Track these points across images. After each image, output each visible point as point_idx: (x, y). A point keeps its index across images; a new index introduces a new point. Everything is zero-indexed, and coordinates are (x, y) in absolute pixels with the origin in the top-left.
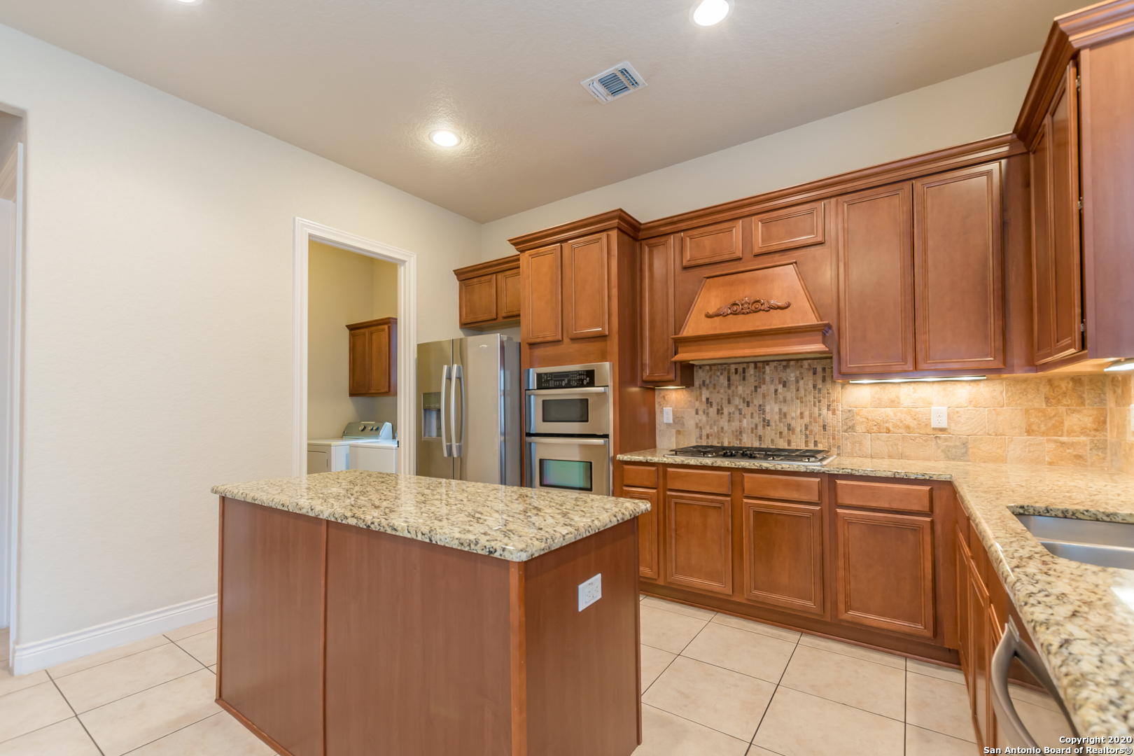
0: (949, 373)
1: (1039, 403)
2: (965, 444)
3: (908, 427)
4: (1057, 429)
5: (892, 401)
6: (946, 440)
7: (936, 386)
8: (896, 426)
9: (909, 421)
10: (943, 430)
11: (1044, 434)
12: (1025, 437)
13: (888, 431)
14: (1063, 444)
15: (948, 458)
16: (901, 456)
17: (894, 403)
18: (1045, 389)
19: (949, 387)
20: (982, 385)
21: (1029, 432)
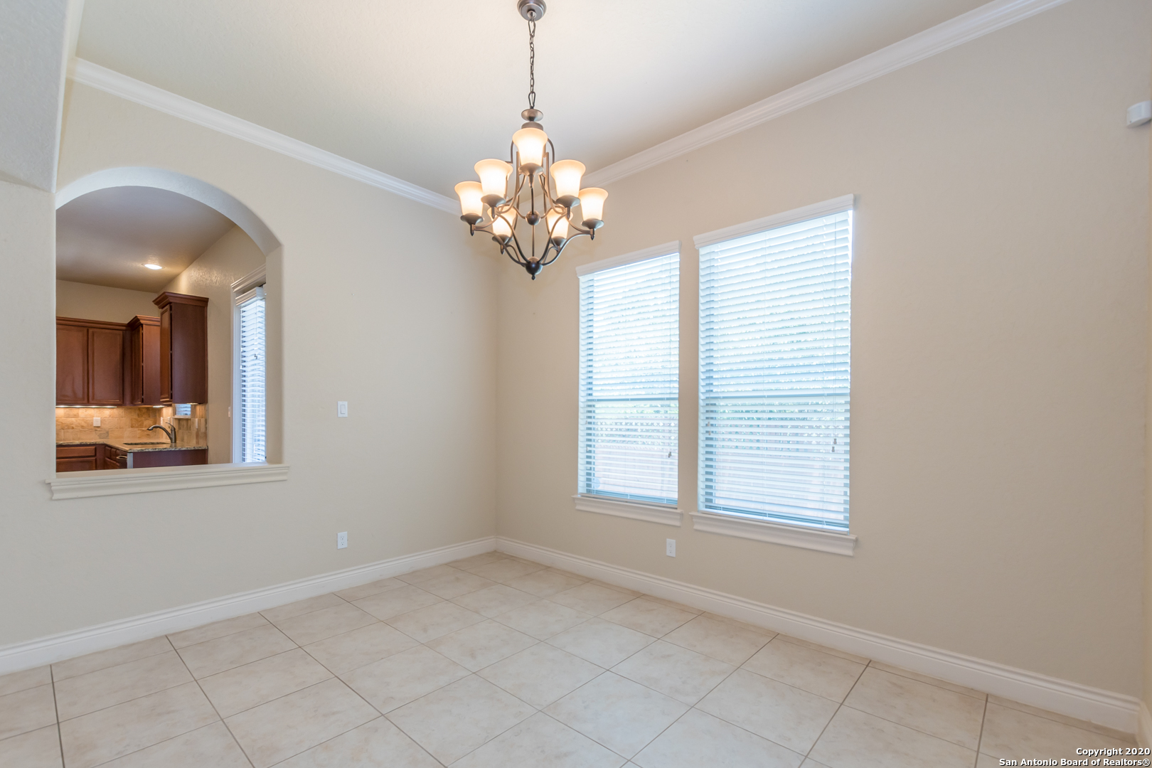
0: (101, 404)
1: (136, 417)
2: (108, 432)
3: (82, 427)
4: (141, 426)
5: (75, 415)
6: (100, 431)
7: (96, 410)
8: (77, 426)
9: (83, 424)
10: (98, 427)
11: (137, 427)
12: (131, 429)
13: (73, 428)
14: (143, 430)
15: (100, 438)
16: (79, 439)
17: (76, 416)
18: (137, 412)
19: (102, 410)
20: (115, 410)
21: (132, 427)
